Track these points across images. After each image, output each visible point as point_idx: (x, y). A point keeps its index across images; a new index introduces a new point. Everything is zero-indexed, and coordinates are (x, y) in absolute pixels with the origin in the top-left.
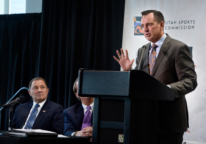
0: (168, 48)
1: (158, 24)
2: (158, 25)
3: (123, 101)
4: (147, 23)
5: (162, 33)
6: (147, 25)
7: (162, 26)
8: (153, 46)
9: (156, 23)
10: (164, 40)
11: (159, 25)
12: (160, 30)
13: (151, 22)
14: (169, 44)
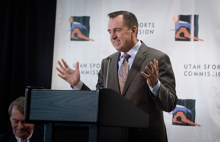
0: (144, 58)
1: (129, 29)
2: (128, 31)
3: (88, 128)
4: (115, 27)
5: (135, 41)
6: (115, 30)
7: (134, 31)
8: (124, 56)
9: (126, 29)
10: (138, 48)
11: (131, 31)
12: (132, 36)
13: (120, 27)
14: (145, 54)
